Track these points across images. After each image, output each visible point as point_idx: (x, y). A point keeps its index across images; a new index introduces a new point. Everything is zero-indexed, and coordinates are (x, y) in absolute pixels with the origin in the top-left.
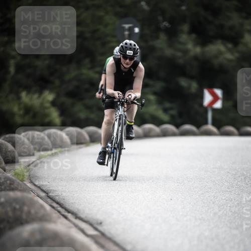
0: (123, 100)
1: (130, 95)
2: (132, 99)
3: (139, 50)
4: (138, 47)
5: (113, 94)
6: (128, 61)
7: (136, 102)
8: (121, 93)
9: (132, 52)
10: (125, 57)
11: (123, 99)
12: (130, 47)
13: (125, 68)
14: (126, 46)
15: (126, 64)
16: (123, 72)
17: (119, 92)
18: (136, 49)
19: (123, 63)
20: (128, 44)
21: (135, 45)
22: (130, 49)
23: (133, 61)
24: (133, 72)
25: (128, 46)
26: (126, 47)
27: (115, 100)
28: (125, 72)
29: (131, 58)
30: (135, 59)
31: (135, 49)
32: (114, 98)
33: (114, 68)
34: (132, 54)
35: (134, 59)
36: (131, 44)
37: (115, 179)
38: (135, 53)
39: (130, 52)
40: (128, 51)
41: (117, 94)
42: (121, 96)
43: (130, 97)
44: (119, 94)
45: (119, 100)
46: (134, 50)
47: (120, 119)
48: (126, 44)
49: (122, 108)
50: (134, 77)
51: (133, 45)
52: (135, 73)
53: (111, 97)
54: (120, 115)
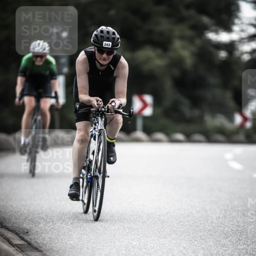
0: (103, 109)
1: (113, 101)
2: (116, 107)
3: (120, 40)
4: (118, 36)
5: (90, 101)
6: (105, 55)
7: (121, 111)
8: (101, 100)
9: (111, 43)
10: (102, 50)
11: (103, 107)
12: (108, 36)
13: (102, 65)
14: (102, 34)
15: (103, 60)
16: (99, 71)
17: (98, 98)
18: (116, 39)
19: (98, 59)
20: (105, 32)
21: (114, 33)
22: (108, 39)
23: (112, 56)
24: (114, 70)
25: (105, 34)
26: (102, 37)
27: (92, 109)
28: (101, 71)
29: (109, 51)
30: (115, 52)
31: (114, 38)
32: (91, 106)
33: (87, 66)
34: (110, 47)
35: (113, 53)
36: (108, 32)
37: (97, 219)
38: (115, 44)
39: (107, 43)
40: (104, 42)
41: (95, 101)
42: (101, 103)
43: (113, 104)
44: (97, 101)
45: (98, 109)
46: (113, 40)
47: (100, 135)
48: (102, 32)
49: (102, 120)
50: (115, 77)
51: (111, 33)
52: (115, 71)
53: (87, 106)
54: (100, 130)
